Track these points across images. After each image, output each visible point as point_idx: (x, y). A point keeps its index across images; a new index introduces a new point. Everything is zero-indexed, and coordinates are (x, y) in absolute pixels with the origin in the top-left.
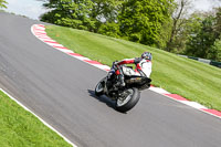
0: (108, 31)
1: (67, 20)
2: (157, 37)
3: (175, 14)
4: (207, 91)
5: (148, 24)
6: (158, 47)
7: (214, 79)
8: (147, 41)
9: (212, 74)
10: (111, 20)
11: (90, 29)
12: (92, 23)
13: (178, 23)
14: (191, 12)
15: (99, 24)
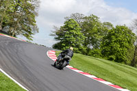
0: (94, 54)
2: (125, 58)
3: (136, 43)
5: (119, 49)
6: (126, 63)
8: (119, 60)
10: (96, 47)
11: (84, 53)
12: (85, 49)
15: (88, 50)
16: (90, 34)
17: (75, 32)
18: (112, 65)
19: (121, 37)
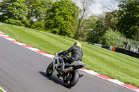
0: (38, 27)
1: (11, 20)
2: (68, 31)
3: (80, 16)
4: (99, 64)
5: (63, 22)
6: (69, 37)
7: (104, 56)
8: (62, 33)
9: (102, 53)
10: (40, 20)
11: (27, 26)
12: (28, 22)
13: (82, 22)
14: (89, 15)
15: (32, 23)
16: (33, 6)
17: (18, 4)
18: (55, 38)
19: (65, 10)
